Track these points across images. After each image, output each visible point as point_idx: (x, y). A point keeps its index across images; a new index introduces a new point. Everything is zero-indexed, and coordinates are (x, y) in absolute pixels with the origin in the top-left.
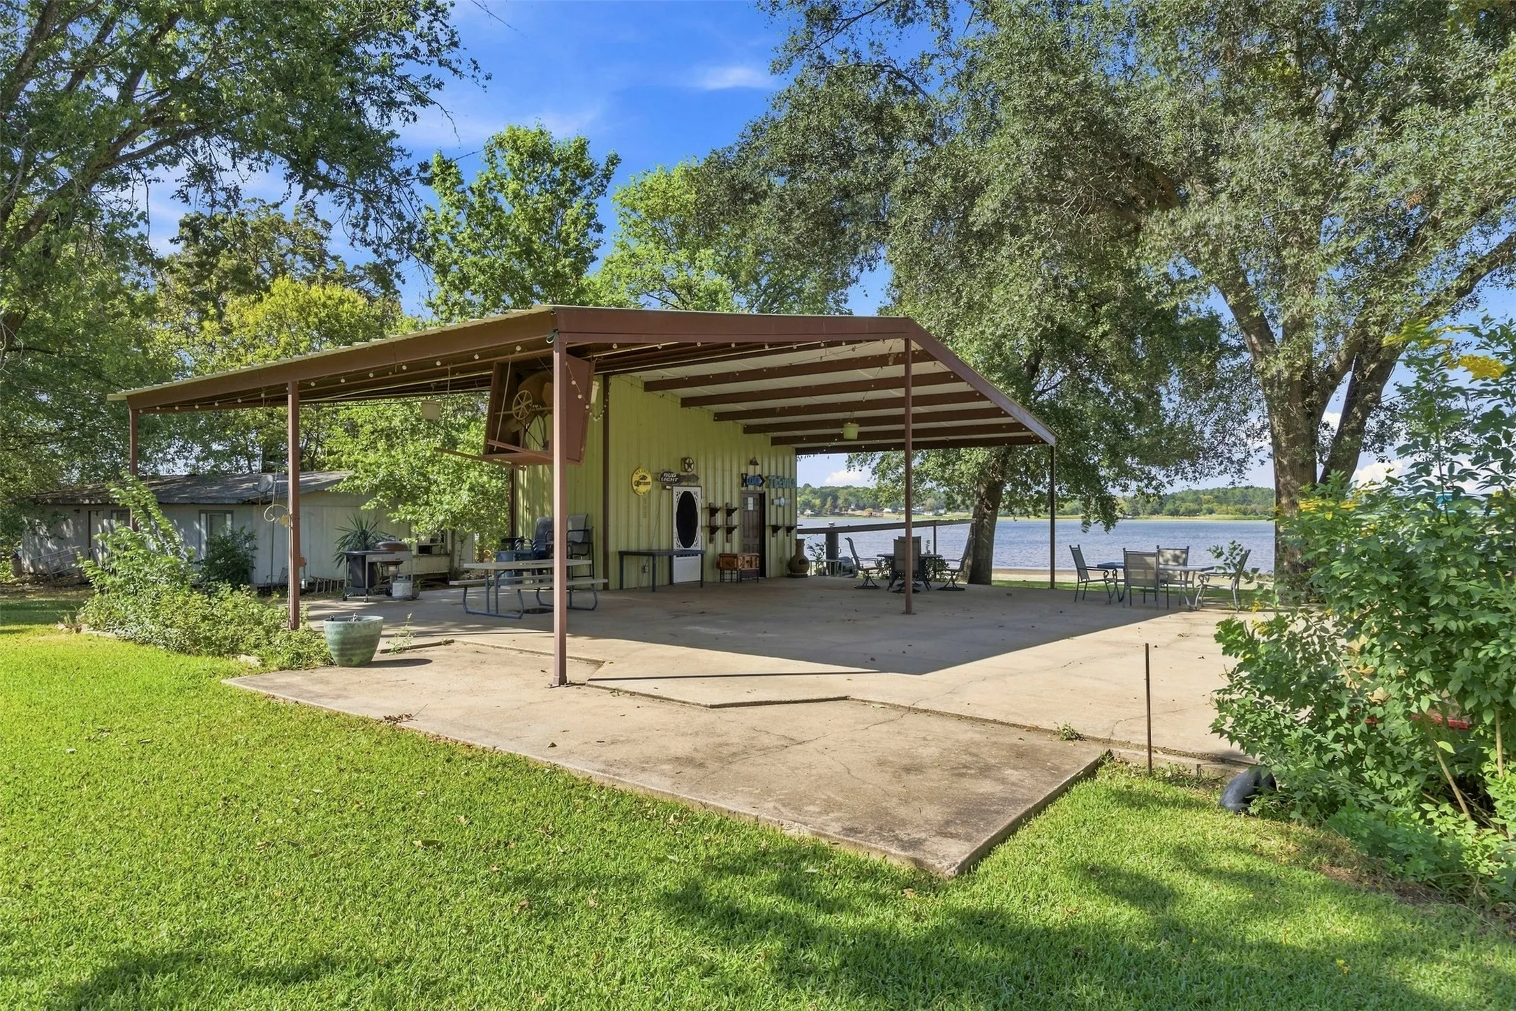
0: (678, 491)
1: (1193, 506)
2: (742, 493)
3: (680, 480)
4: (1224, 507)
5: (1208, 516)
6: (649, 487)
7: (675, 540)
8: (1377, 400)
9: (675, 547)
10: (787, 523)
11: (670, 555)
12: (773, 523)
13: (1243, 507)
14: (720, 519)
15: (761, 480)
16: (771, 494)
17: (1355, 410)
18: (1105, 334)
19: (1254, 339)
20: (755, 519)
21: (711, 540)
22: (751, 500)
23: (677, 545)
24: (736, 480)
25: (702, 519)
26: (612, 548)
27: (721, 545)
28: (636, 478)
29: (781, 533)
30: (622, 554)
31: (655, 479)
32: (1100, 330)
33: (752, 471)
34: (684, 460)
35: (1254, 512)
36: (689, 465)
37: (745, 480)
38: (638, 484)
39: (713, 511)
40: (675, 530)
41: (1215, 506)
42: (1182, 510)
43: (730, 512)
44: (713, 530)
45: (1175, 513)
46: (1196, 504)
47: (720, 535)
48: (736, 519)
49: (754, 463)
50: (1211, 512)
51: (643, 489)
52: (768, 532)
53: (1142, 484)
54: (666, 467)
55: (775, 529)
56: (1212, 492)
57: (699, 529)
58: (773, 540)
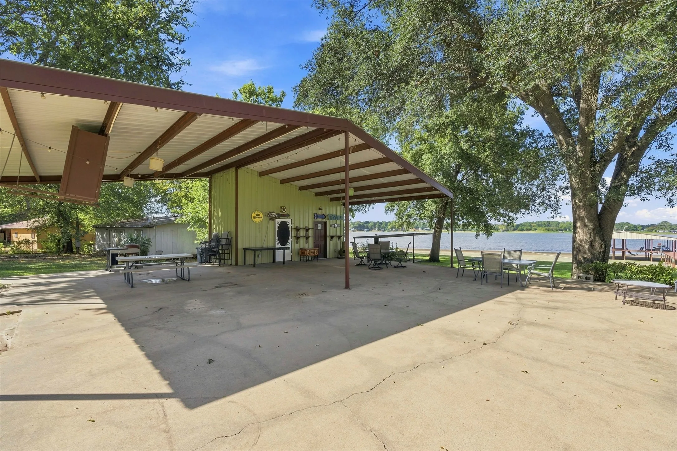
0: (278, 221)
1: (529, 228)
2: (315, 222)
3: (279, 216)
4: (540, 228)
5: (534, 231)
6: (261, 219)
7: (277, 243)
8: (637, 168)
9: (277, 246)
10: (338, 234)
11: (274, 250)
12: (331, 234)
13: (548, 228)
14: (302, 233)
15: (324, 216)
16: (329, 222)
17: (623, 173)
18: (487, 156)
19: (561, 137)
20: (322, 233)
21: (297, 243)
22: (319, 225)
23: (278, 245)
24: (311, 216)
25: (292, 233)
26: (240, 246)
27: (302, 244)
28: (254, 215)
29: (335, 239)
30: (245, 249)
31: (264, 216)
32: (486, 154)
33: (319, 212)
34: (281, 207)
35: (552, 230)
36: (284, 210)
37: (316, 216)
38: (255, 218)
39: (298, 230)
40: (277, 238)
41: (538, 228)
42: (525, 229)
43: (307, 230)
44: (298, 238)
45: (522, 230)
46: (528, 227)
47: (302, 241)
48: (311, 233)
49: (320, 209)
50: (536, 229)
51: (257, 220)
52: (328, 239)
53: (506, 219)
54: (272, 211)
55: (332, 237)
56: (536, 223)
57: (290, 237)
58: (331, 242)
